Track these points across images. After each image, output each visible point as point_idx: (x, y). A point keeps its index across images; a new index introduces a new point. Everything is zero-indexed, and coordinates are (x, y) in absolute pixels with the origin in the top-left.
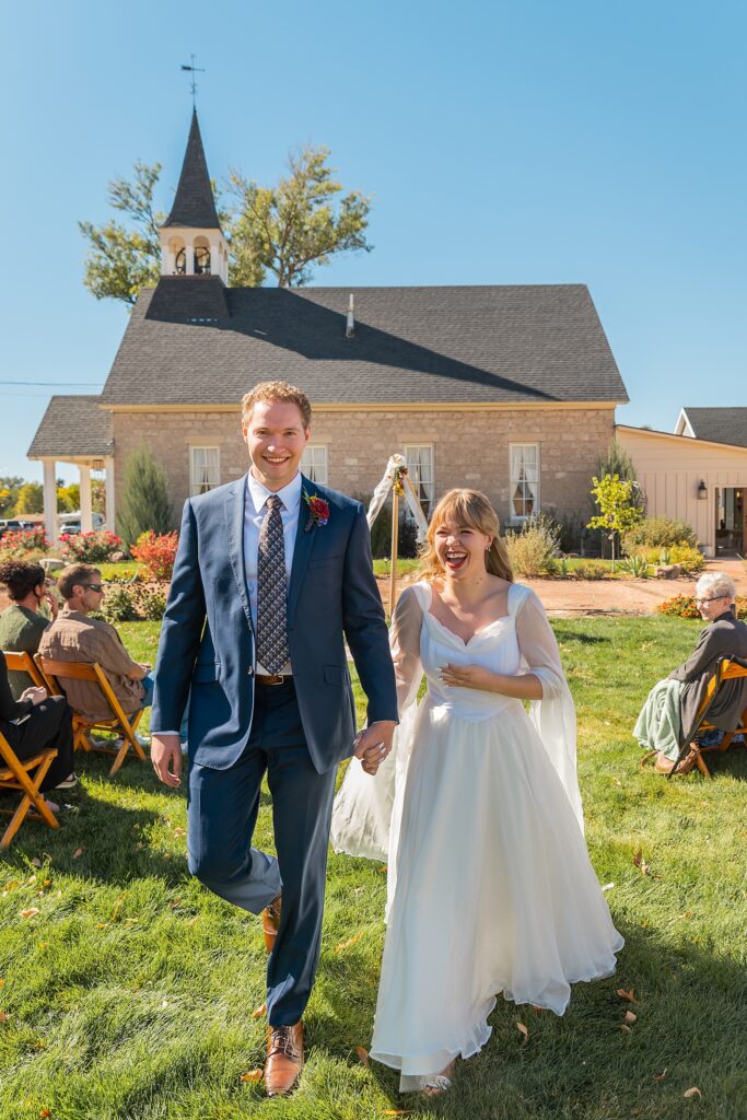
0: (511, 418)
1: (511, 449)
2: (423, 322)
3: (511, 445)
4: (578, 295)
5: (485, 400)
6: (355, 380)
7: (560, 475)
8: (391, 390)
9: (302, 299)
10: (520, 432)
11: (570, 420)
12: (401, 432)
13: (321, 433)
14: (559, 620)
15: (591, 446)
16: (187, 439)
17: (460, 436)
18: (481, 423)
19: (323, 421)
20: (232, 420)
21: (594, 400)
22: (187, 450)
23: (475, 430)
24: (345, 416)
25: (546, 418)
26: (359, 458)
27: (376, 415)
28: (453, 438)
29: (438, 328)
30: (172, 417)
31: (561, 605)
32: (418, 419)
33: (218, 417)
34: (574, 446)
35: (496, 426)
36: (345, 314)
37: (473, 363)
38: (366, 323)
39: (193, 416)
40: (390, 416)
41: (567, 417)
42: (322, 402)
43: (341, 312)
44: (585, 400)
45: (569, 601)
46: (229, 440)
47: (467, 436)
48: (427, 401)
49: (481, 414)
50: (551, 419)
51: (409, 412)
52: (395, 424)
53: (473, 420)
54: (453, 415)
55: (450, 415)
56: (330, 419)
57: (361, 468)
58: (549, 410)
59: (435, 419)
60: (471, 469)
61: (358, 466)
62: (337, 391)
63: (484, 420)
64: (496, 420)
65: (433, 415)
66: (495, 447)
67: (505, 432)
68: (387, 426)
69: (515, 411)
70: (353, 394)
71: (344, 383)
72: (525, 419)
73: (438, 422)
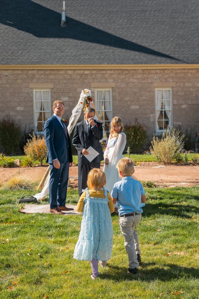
0: (156, 73)
1: (156, 91)
2: (106, 18)
3: (156, 89)
4: (194, 3)
5: (141, 63)
6: (66, 51)
7: (184, 106)
8: (87, 57)
9: (36, 3)
11: (189, 74)
13: (47, 82)
14: (183, 188)
17: (127, 84)
18: (140, 76)
19: (48, 75)
23: (136, 80)
24: (61, 72)
25: (176, 74)
26: (68, 97)
27: (79, 72)
28: (124, 85)
31: (185, 180)
32: (103, 74)
34: (191, 90)
35: (147, 78)
36: (60, 13)
37: (134, 41)
38: (73, 18)
40: (86, 72)
41: (188, 73)
42: (47, 64)
43: (58, 11)
45: (189, 177)
48: (108, 63)
49: (139, 71)
50: (179, 74)
51: (98, 70)
52: (90, 77)
53: (134, 75)
54: (123, 72)
55: (121, 71)
56: (52, 74)
57: (70, 103)
58: (178, 69)
59: (113, 74)
60: (133, 103)
61: (68, 101)
62: (56, 58)
63: (141, 75)
64: (148, 74)
65: (111, 71)
66: (147, 90)
67: (152, 81)
68: (85, 78)
69: (158, 69)
70: (65, 59)
71: (60, 53)
72: (164, 74)
73: (115, 76)
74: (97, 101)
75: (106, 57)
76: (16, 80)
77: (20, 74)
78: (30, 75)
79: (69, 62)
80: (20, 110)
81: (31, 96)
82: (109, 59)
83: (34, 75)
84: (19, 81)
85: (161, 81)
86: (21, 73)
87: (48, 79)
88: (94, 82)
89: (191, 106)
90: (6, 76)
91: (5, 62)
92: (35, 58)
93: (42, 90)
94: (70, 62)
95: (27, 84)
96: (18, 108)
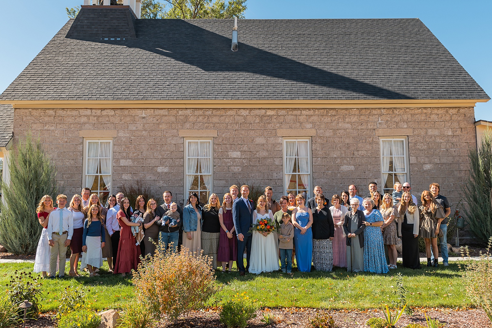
0: (381, 115)
1: (381, 143)
3: (381, 139)
7: (427, 167)
9: (196, 27)
10: (388, 127)
11: (433, 116)
12: (280, 128)
13: (207, 128)
15: (454, 140)
16: (82, 133)
17: (335, 131)
18: (354, 119)
19: (209, 117)
20: (125, 116)
21: (458, 98)
22: (82, 143)
23: (349, 126)
24: (230, 113)
25: (412, 115)
26: (241, 151)
27: (257, 112)
28: (329, 133)
29: (307, 46)
30: (69, 113)
32: (296, 115)
33: (112, 113)
34: (438, 140)
35: (367, 122)
36: (230, 37)
38: (248, 43)
39: (88, 112)
40: (270, 113)
41: (431, 114)
42: (208, 99)
43: (227, 35)
44: (450, 98)
46: (121, 134)
47: (342, 131)
48: (305, 98)
49: (354, 112)
50: (417, 116)
51: (288, 110)
52: (275, 120)
53: (346, 116)
54: (328, 112)
55: (325, 112)
56: (216, 116)
57: (243, 160)
58: (415, 108)
59: (312, 115)
60: (345, 161)
61: (241, 158)
62: (222, 90)
63: (356, 117)
64: (367, 116)
65: (309, 112)
66: (367, 141)
67: (375, 127)
68: (267, 121)
69: (384, 108)
70: (237, 92)
71: (229, 84)
72: (393, 116)
73: (315, 118)
74: (287, 158)
75: (301, 90)
76: (159, 124)
77: (166, 116)
78: (181, 117)
79: (243, 97)
80: (162, 173)
81: (182, 149)
82: (306, 92)
83: (186, 117)
84: (163, 126)
85: (389, 126)
86: (167, 113)
87: (209, 123)
88: (282, 128)
89: (440, 166)
90: (144, 118)
91: (142, 97)
92: (190, 91)
93: (199, 141)
94: (245, 97)
95: (175, 131)
96: (160, 169)
